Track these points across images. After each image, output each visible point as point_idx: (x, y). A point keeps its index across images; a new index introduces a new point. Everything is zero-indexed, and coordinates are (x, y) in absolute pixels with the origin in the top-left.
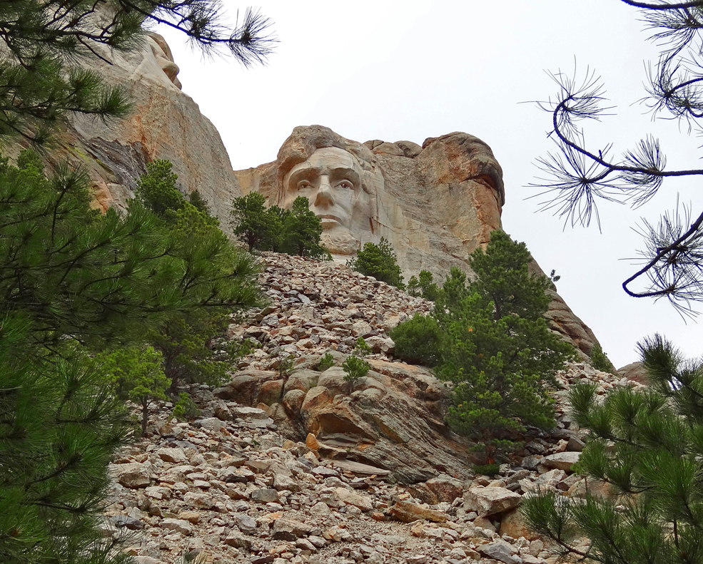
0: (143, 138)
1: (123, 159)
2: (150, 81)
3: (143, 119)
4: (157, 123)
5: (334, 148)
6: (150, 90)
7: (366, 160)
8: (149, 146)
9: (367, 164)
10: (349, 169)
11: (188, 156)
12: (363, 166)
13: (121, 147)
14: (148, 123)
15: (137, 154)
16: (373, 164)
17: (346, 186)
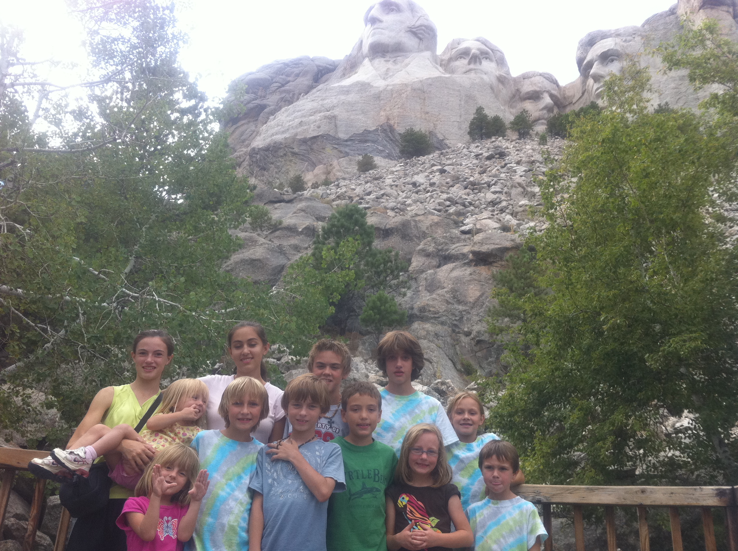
0: (388, 119)
1: (369, 138)
2: (393, 85)
3: (388, 109)
4: (397, 107)
5: (602, 41)
6: (392, 90)
7: (628, 36)
8: (392, 122)
9: (629, 38)
10: (609, 50)
11: (427, 113)
12: (625, 41)
13: (370, 132)
14: (391, 109)
15: (385, 130)
16: (634, 36)
17: (612, 61)
